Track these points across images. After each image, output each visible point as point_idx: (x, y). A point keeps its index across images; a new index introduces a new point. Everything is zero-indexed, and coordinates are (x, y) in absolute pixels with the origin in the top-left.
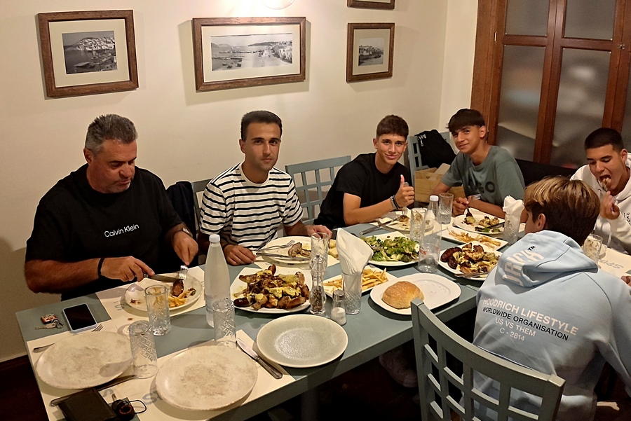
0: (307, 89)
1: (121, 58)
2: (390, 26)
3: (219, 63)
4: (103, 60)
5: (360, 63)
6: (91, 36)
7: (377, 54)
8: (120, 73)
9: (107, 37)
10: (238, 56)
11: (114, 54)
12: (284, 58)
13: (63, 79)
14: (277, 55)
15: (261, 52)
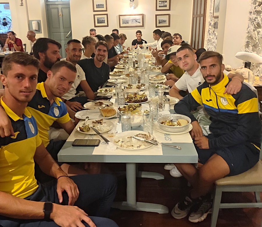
0: (145, 29)
1: (106, 21)
2: (169, 15)
3: (124, 23)
4: (103, 22)
5: (159, 23)
6: (101, 18)
7: (165, 21)
8: (106, 24)
9: (104, 18)
10: (128, 22)
11: (105, 21)
12: (138, 22)
13: (97, 24)
14: (137, 22)
15: (133, 21)
